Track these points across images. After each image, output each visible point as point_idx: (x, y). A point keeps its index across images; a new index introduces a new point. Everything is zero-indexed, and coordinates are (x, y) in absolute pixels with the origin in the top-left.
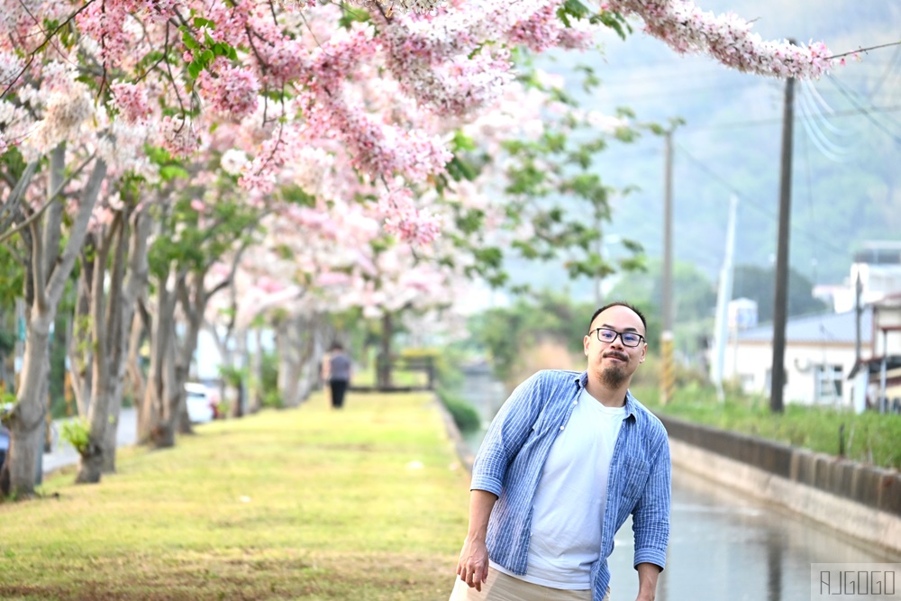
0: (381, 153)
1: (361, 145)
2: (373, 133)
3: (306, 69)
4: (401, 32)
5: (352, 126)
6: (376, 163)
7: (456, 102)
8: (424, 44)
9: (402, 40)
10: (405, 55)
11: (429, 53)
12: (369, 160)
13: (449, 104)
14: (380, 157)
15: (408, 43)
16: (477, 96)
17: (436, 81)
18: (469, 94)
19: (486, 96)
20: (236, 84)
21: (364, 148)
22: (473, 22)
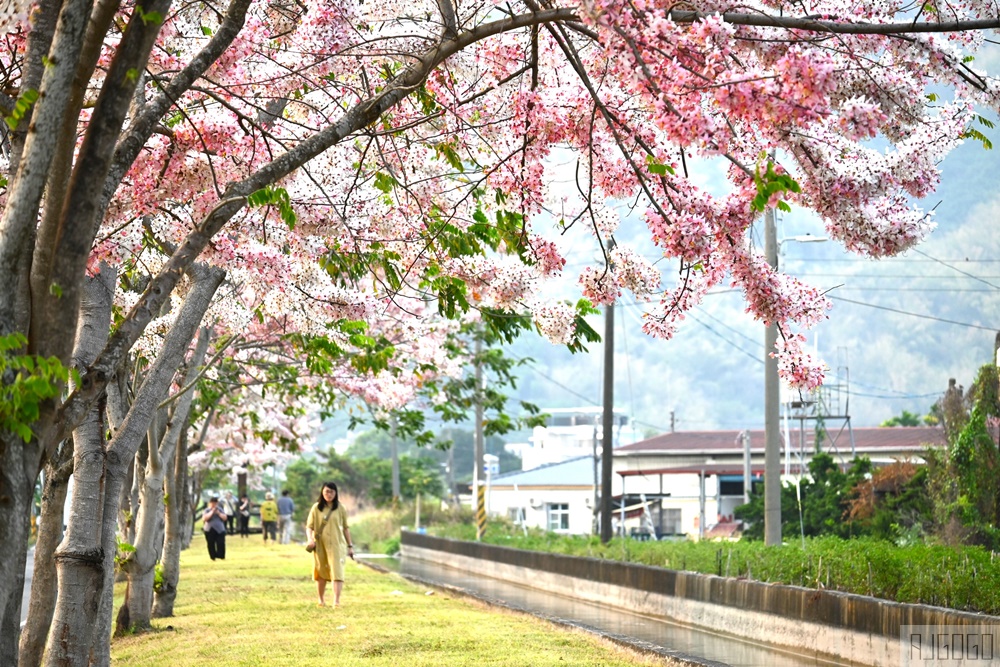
0: (779, 299)
1: (760, 292)
2: (770, 280)
3: (716, 218)
4: (829, 174)
5: (755, 273)
6: (775, 309)
7: (888, 241)
8: (852, 186)
9: (831, 182)
10: (835, 197)
11: (856, 194)
12: (767, 306)
13: (881, 243)
14: (778, 303)
15: (836, 185)
16: (910, 234)
17: (866, 221)
18: (901, 232)
19: (917, 233)
20: (691, 229)
21: (763, 295)
22: (894, 163)
